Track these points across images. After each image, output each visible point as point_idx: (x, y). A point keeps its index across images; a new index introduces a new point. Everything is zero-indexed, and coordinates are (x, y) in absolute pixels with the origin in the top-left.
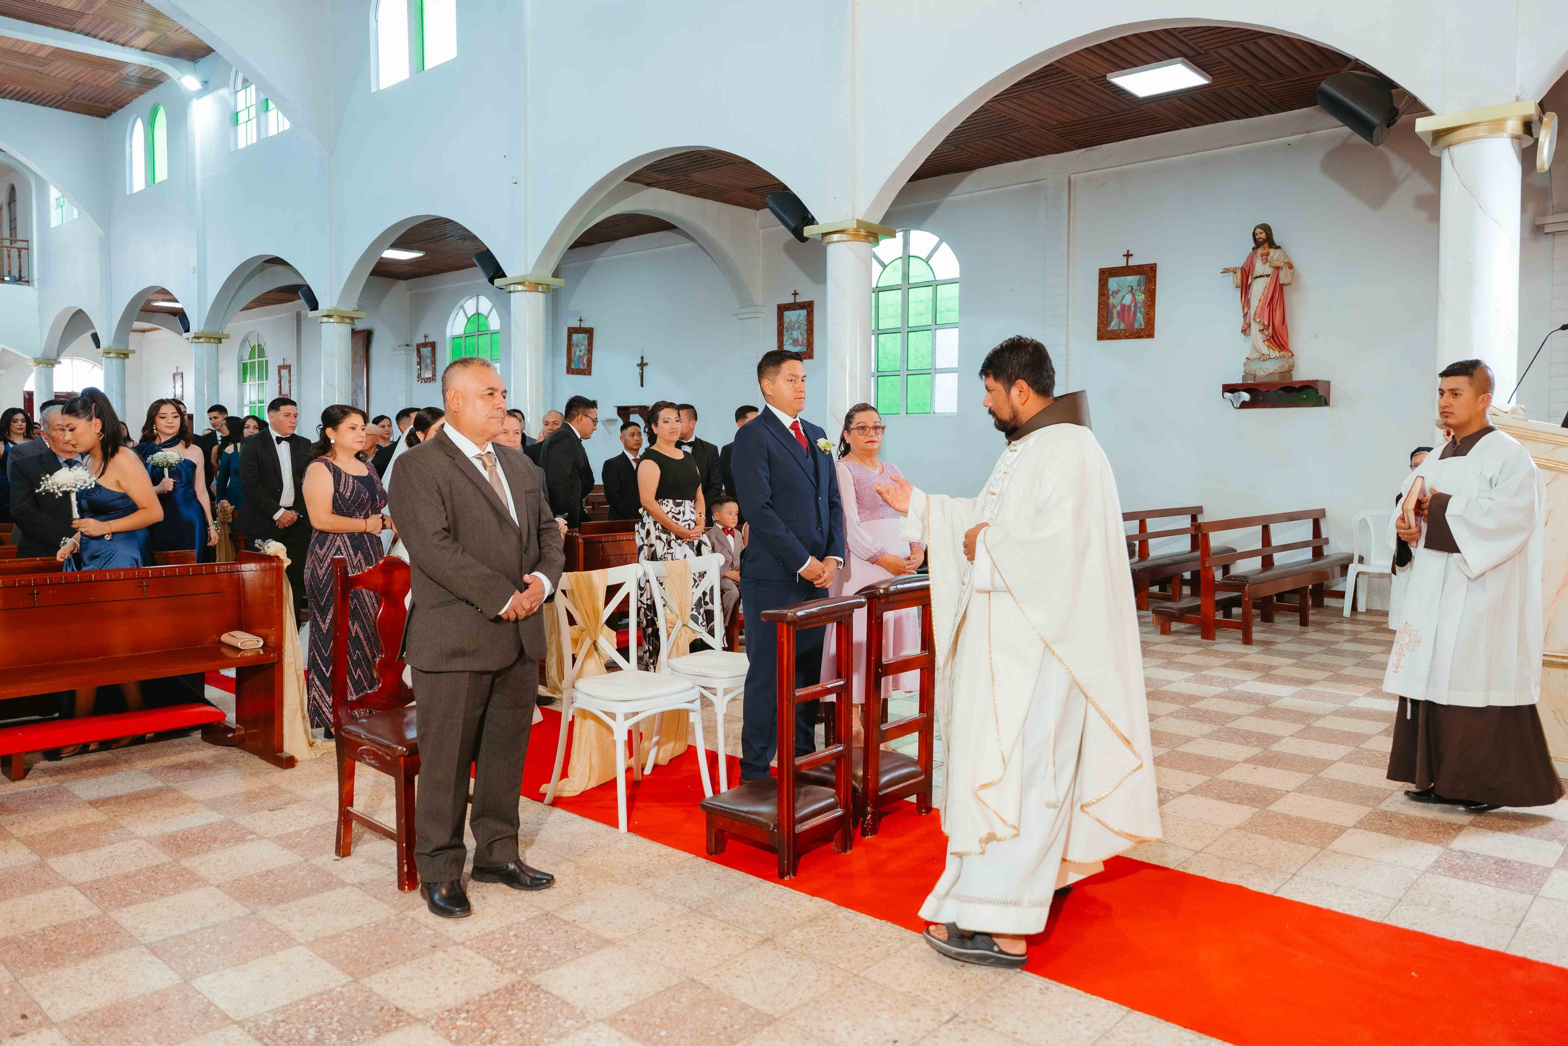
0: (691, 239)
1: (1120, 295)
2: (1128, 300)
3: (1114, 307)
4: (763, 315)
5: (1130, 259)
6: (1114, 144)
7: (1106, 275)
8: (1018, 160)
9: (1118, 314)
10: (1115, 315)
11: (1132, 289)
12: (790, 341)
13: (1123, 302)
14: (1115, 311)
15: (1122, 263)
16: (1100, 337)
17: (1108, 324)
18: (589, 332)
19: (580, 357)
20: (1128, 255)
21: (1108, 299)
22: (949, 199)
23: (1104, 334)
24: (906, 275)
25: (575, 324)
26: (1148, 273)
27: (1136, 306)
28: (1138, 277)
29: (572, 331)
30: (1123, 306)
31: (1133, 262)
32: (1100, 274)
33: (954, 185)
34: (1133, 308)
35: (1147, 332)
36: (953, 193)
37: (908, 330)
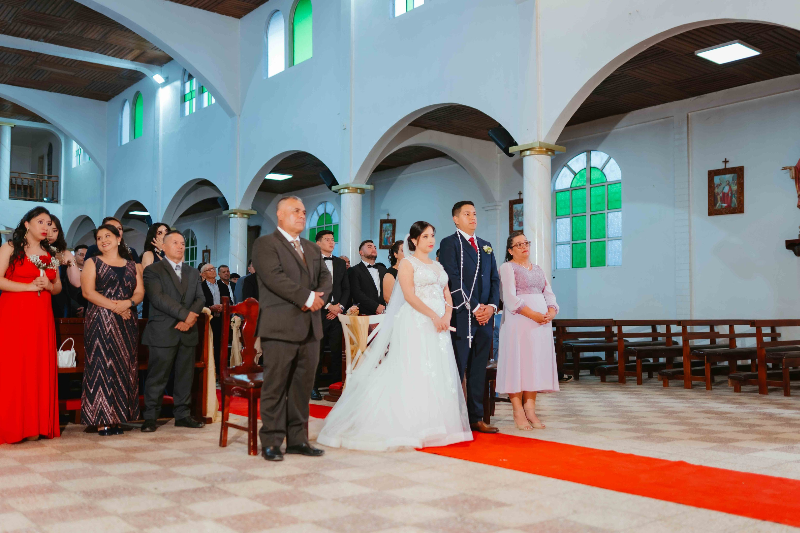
0: (455, 161)
1: (722, 186)
2: (726, 190)
3: (718, 194)
4: (500, 208)
5: (727, 164)
6: (714, 93)
7: (712, 174)
8: (655, 105)
9: (721, 198)
10: (719, 199)
11: (729, 183)
12: (517, 223)
13: (724, 191)
14: (719, 197)
15: (722, 166)
16: (710, 214)
17: (715, 205)
18: (393, 222)
19: (388, 238)
20: (726, 162)
21: (714, 189)
22: (614, 131)
23: (713, 211)
24: (589, 180)
25: (385, 217)
26: (739, 172)
27: (732, 193)
28: (732, 175)
29: (383, 222)
30: (724, 194)
31: (729, 166)
32: (709, 174)
33: (617, 122)
34: (730, 195)
35: (739, 209)
36: (616, 127)
37: (591, 213)
